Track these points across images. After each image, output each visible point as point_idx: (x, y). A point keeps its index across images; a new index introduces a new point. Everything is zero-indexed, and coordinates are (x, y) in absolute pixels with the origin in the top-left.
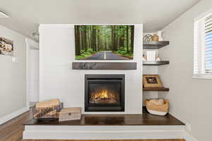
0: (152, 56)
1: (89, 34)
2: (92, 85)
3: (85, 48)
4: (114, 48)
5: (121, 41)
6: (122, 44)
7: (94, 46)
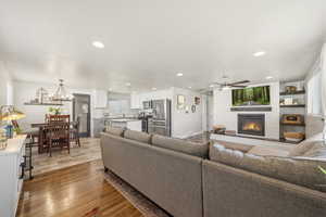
0: (289, 101)
1: (239, 93)
2: (242, 120)
3: (237, 99)
4: (255, 99)
5: (262, 95)
6: (260, 96)
7: (242, 98)
